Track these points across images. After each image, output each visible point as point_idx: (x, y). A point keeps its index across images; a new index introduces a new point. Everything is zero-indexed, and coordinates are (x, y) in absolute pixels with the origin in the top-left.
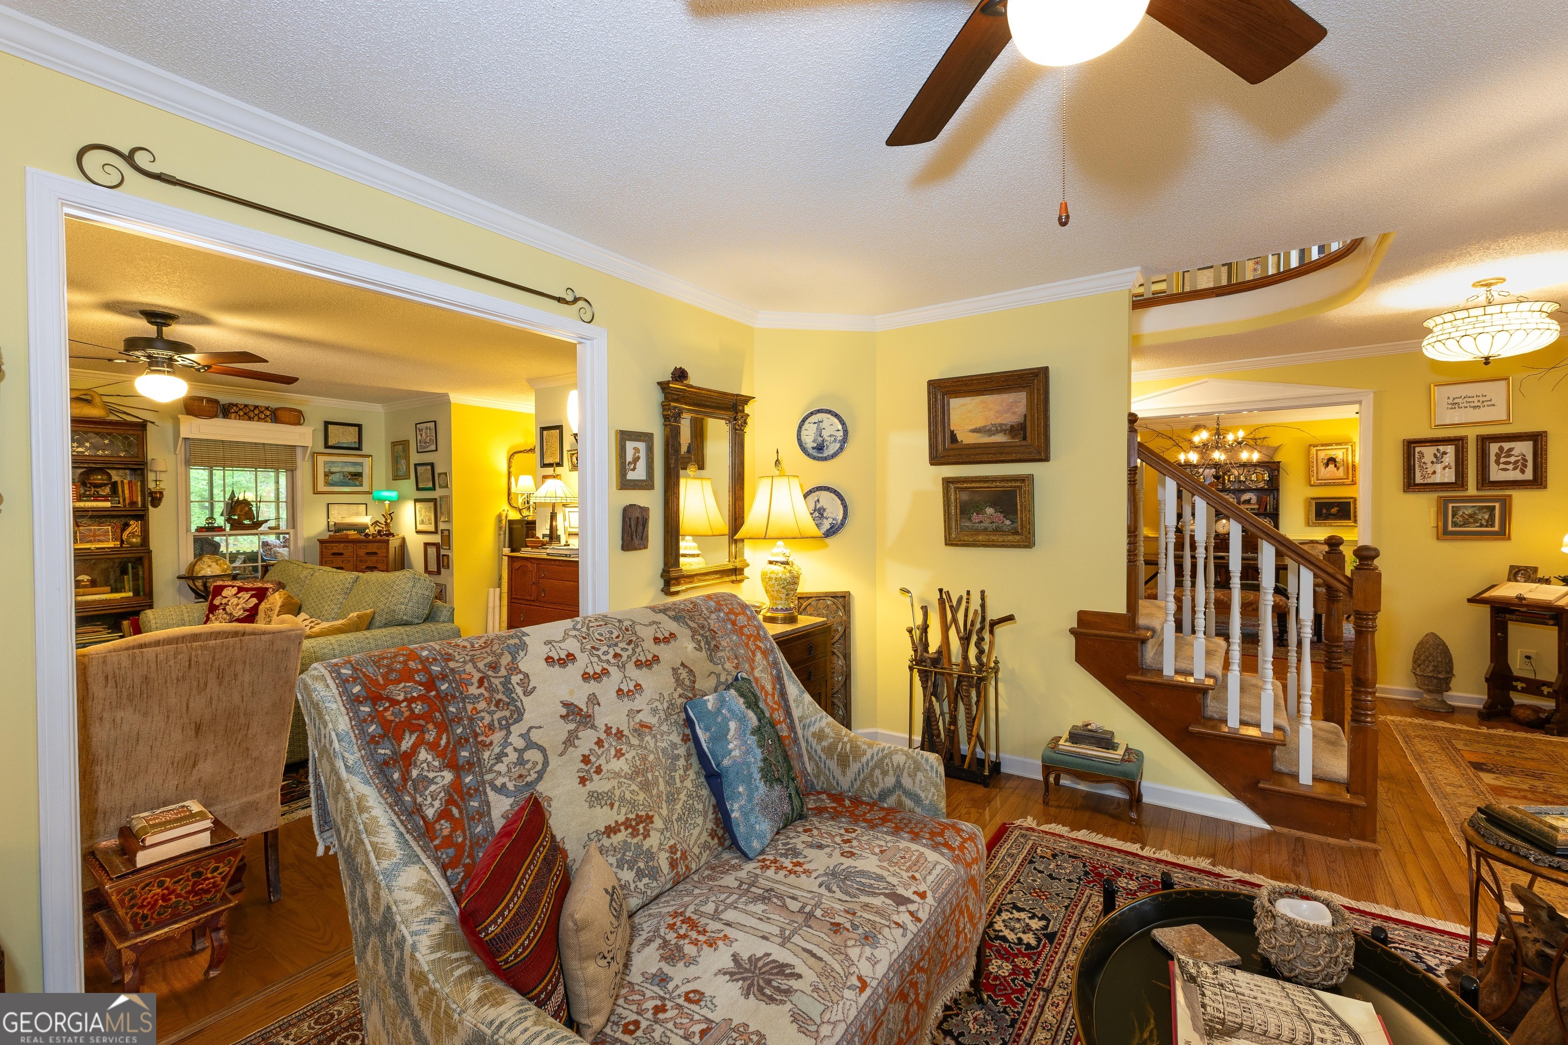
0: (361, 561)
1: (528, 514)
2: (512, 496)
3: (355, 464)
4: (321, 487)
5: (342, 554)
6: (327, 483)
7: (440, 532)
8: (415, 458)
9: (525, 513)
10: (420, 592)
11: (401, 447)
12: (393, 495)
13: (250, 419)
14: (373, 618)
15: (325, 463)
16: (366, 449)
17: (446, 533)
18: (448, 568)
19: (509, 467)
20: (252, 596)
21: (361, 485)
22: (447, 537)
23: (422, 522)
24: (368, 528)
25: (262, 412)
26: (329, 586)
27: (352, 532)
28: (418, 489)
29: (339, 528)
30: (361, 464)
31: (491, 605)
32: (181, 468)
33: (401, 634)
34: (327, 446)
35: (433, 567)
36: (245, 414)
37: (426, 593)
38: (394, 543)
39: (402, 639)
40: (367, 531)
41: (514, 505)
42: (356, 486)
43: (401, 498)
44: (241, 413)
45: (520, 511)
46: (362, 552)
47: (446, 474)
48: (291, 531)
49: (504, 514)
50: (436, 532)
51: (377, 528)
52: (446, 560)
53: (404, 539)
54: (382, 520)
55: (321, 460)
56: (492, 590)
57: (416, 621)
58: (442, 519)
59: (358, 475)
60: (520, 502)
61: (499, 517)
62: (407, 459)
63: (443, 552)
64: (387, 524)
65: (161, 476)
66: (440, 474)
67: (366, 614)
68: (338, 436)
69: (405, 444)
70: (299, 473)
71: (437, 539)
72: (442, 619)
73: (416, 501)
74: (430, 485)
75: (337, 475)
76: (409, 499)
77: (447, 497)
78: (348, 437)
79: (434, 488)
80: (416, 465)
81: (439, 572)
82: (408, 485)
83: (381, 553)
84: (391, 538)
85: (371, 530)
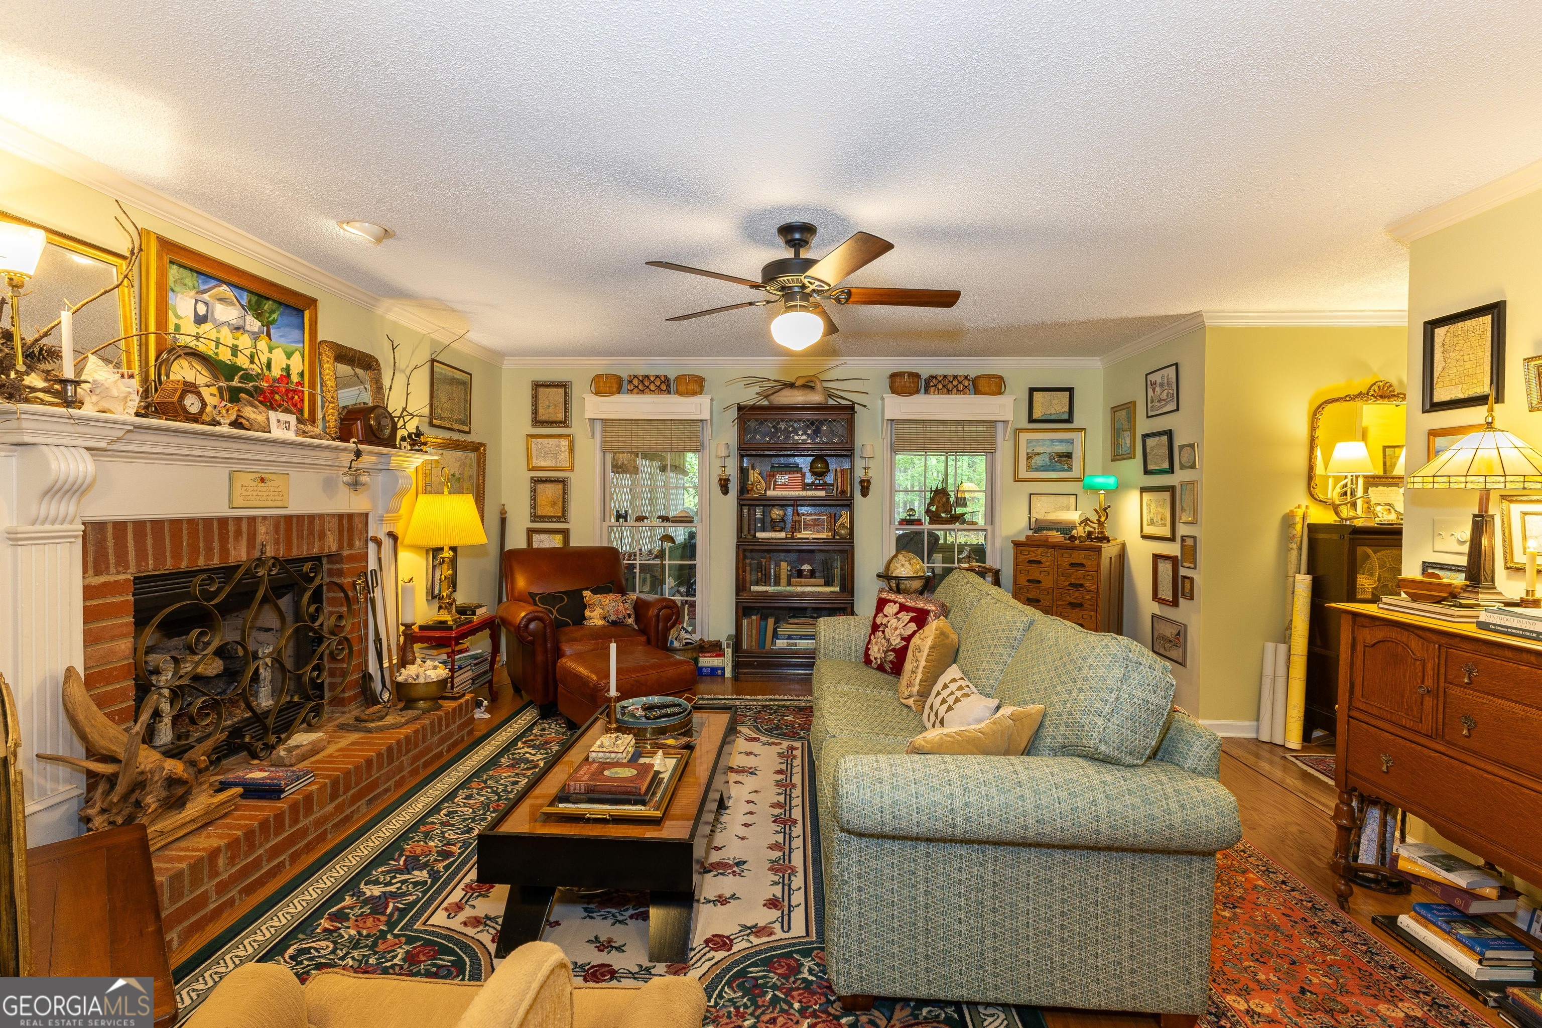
0: (1063, 575)
1: (1352, 514)
2: (1317, 481)
3: (1061, 441)
4: (1023, 473)
5: (1039, 562)
6: (1030, 468)
7: (1179, 539)
8: (1143, 425)
9: (1345, 512)
10: (1138, 693)
11: (1124, 413)
12: (1110, 481)
13: (949, 392)
14: (1041, 725)
15: (1029, 441)
16: (1079, 420)
17: (1189, 542)
18: (1192, 598)
19: (1313, 428)
20: (911, 620)
21: (1070, 469)
22: (1190, 551)
23: (1152, 523)
24: (1075, 528)
25: (960, 383)
26: (992, 628)
27: (1054, 533)
28: (1147, 472)
29: (1039, 527)
30: (1071, 442)
31: (1268, 671)
32: (888, 454)
33: (1092, 788)
34: (1031, 420)
35: (1166, 593)
36: (944, 386)
37: (1154, 699)
38: (1109, 551)
39: (1094, 803)
40: (1074, 531)
41: (1322, 497)
42: (1064, 470)
43: (1122, 487)
44: (940, 386)
45: (1336, 509)
46: (1065, 562)
47: (1192, 446)
48: (989, 528)
49: (1300, 513)
50: (1172, 539)
51: (1088, 529)
52: (1187, 583)
53: (1123, 546)
54: (1094, 518)
55: (1024, 436)
56: (1270, 646)
57: (1129, 760)
58: (1184, 519)
59: (1069, 455)
60: (1333, 493)
61: (1287, 521)
62: (1133, 429)
63: (1183, 572)
64: (1099, 521)
65: (871, 463)
66: (1181, 447)
67: (1029, 715)
68: (1044, 405)
69: (1130, 407)
70: (999, 455)
71: (1174, 549)
72: (1189, 763)
73: (1143, 490)
74: (1166, 466)
75: (1041, 457)
76: (1135, 488)
77: (1193, 483)
78: (1057, 405)
79: (1171, 470)
80: (1145, 436)
81: (1175, 603)
82: (1133, 467)
83: (1090, 565)
84: (1105, 545)
85: (1080, 531)
